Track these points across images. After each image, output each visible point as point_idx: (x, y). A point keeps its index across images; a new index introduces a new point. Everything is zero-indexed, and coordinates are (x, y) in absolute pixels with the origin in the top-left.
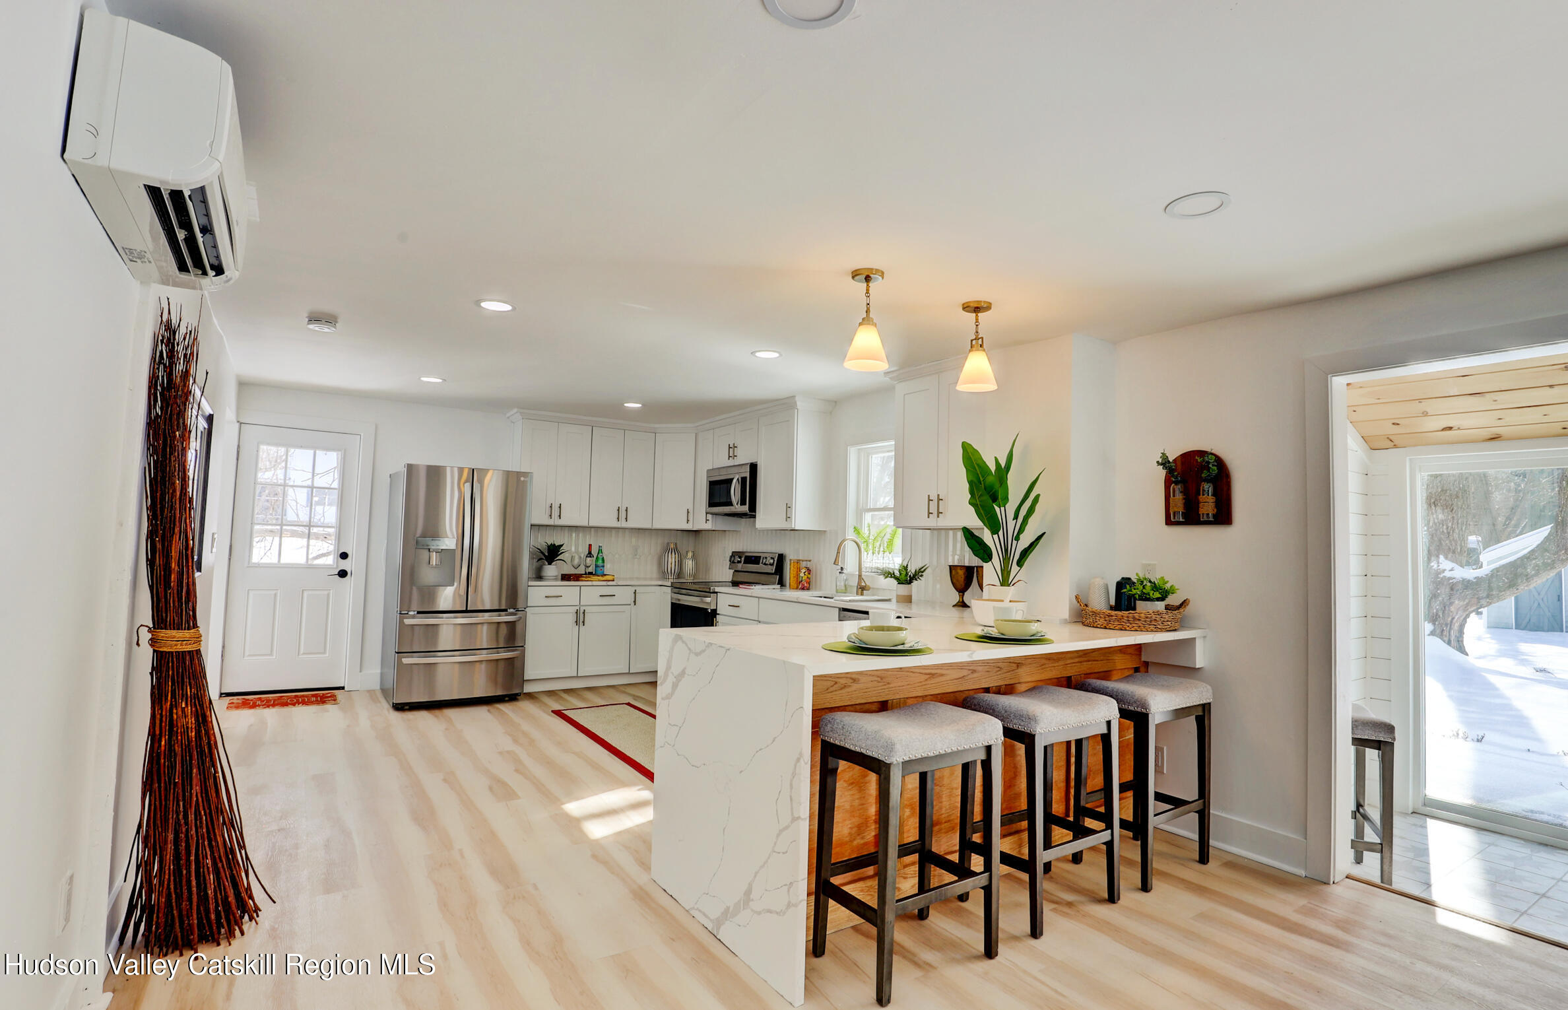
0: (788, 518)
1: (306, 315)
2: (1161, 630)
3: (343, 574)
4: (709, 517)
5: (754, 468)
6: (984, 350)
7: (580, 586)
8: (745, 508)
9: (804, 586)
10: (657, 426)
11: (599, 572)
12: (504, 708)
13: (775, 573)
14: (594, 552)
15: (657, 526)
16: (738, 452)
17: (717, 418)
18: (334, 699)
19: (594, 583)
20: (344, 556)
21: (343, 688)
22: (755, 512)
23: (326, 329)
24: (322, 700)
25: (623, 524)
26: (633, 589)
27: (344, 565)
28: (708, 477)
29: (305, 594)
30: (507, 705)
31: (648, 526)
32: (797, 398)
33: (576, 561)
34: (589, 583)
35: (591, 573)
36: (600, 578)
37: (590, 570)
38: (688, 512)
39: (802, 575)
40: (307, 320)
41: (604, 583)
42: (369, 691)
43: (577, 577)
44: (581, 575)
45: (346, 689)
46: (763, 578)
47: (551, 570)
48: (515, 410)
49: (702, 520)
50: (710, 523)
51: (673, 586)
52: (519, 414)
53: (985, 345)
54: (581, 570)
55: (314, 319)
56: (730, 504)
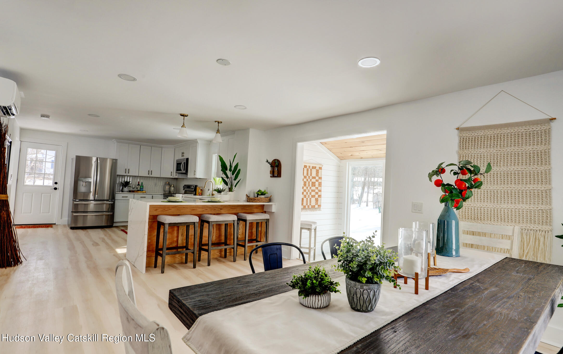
0: (195, 174)
1: (40, 115)
2: (261, 202)
3: (55, 189)
4: (177, 174)
5: (187, 159)
6: (220, 133)
7: (134, 194)
8: (185, 172)
9: (202, 194)
10: (162, 146)
11: (141, 190)
12: (107, 230)
13: (194, 191)
14: (140, 184)
15: (162, 176)
16: (184, 155)
17: (179, 144)
18: (52, 227)
19: (139, 193)
20: (56, 183)
21: (55, 224)
22: (187, 172)
23: (46, 119)
24: (48, 227)
25: (151, 176)
26: (152, 195)
27: (56, 186)
28: (177, 162)
29: (43, 194)
30: (108, 229)
31: (159, 177)
32: (198, 140)
33: (134, 187)
34: (137, 193)
35: (139, 190)
36: (141, 192)
37: (138, 189)
38: (171, 172)
39: (199, 191)
40: (40, 116)
41: (142, 193)
42: (64, 225)
43: (133, 191)
44: (134, 191)
45: (56, 224)
46: (191, 192)
47: (126, 189)
48: (114, 140)
49: (175, 176)
50: (177, 176)
51: (164, 195)
52: (115, 141)
53: (220, 132)
54: (135, 189)
55: (43, 116)
56: (181, 170)
